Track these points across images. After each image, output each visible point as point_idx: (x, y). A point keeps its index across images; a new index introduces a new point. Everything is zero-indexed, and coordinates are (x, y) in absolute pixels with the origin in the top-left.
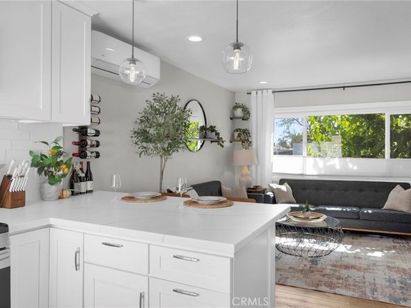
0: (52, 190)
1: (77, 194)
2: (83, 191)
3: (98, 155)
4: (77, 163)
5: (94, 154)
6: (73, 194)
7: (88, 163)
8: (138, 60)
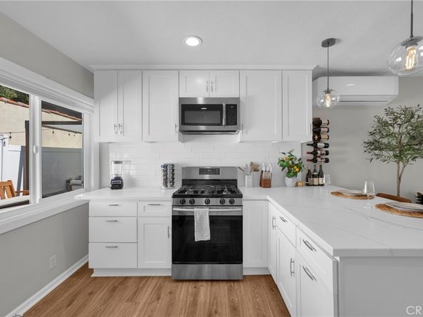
0: (289, 181)
1: (310, 185)
2: (315, 184)
3: (327, 161)
4: (311, 166)
5: (324, 160)
6: (307, 185)
7: (321, 166)
8: (332, 90)
